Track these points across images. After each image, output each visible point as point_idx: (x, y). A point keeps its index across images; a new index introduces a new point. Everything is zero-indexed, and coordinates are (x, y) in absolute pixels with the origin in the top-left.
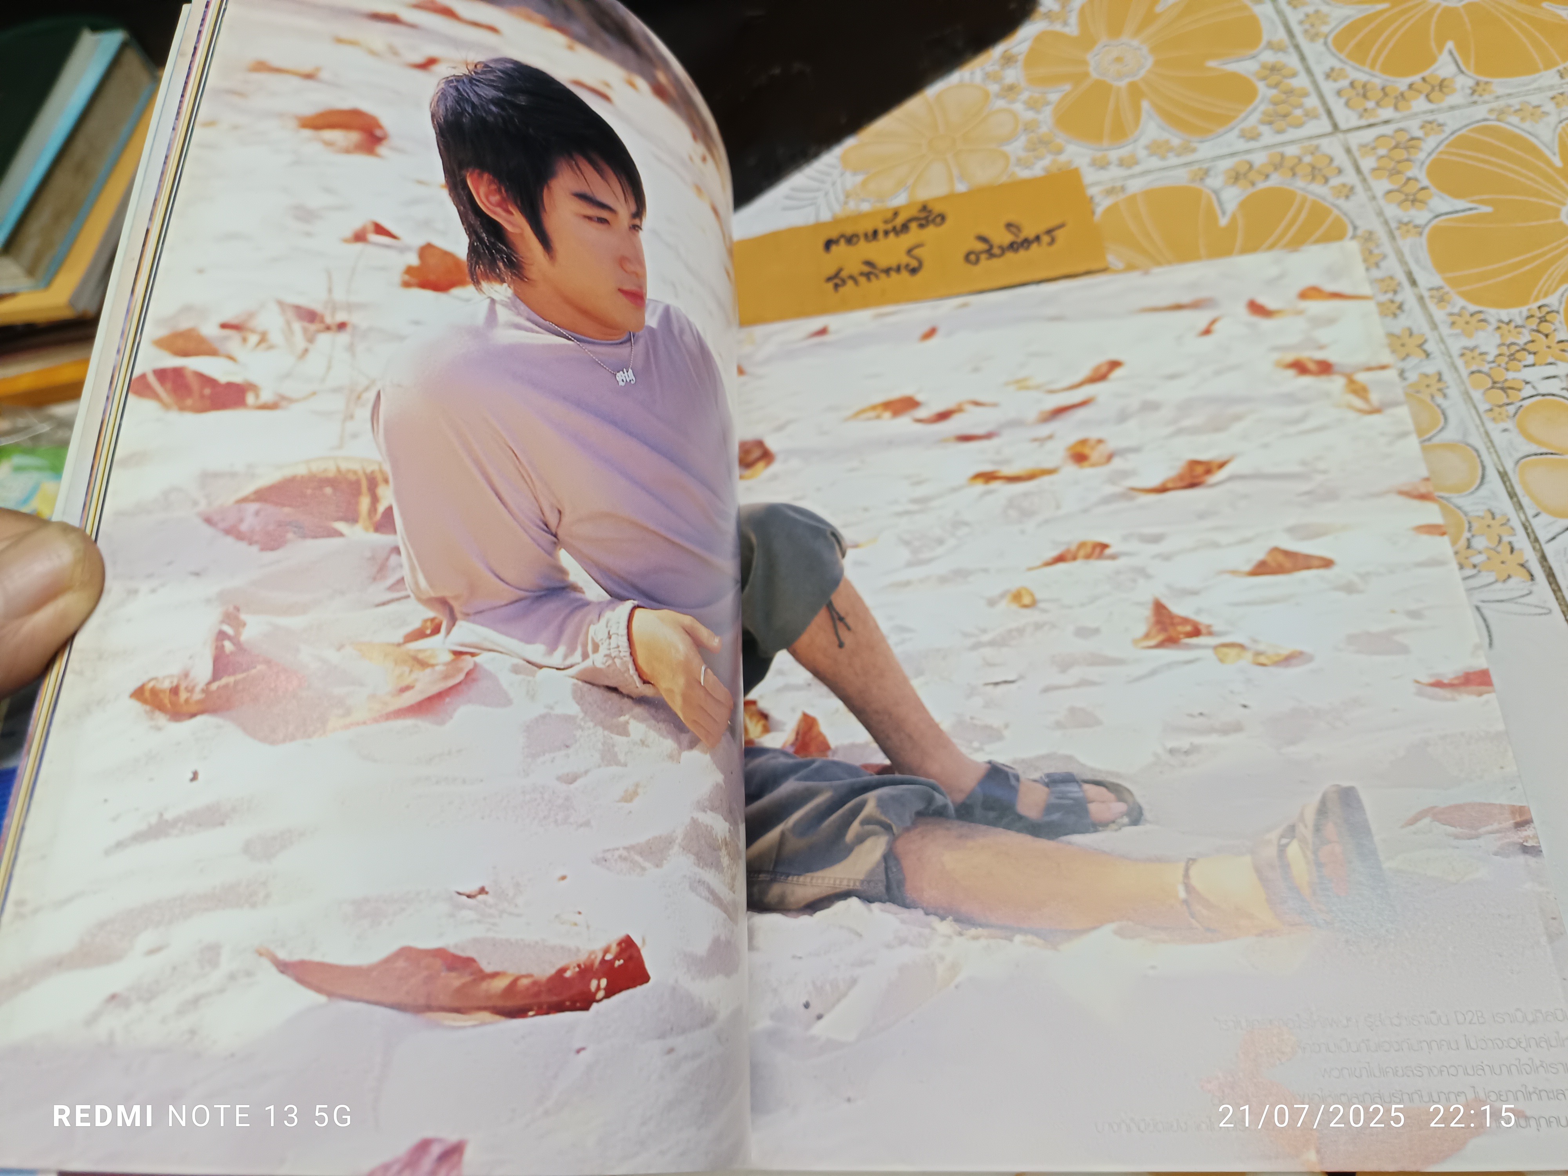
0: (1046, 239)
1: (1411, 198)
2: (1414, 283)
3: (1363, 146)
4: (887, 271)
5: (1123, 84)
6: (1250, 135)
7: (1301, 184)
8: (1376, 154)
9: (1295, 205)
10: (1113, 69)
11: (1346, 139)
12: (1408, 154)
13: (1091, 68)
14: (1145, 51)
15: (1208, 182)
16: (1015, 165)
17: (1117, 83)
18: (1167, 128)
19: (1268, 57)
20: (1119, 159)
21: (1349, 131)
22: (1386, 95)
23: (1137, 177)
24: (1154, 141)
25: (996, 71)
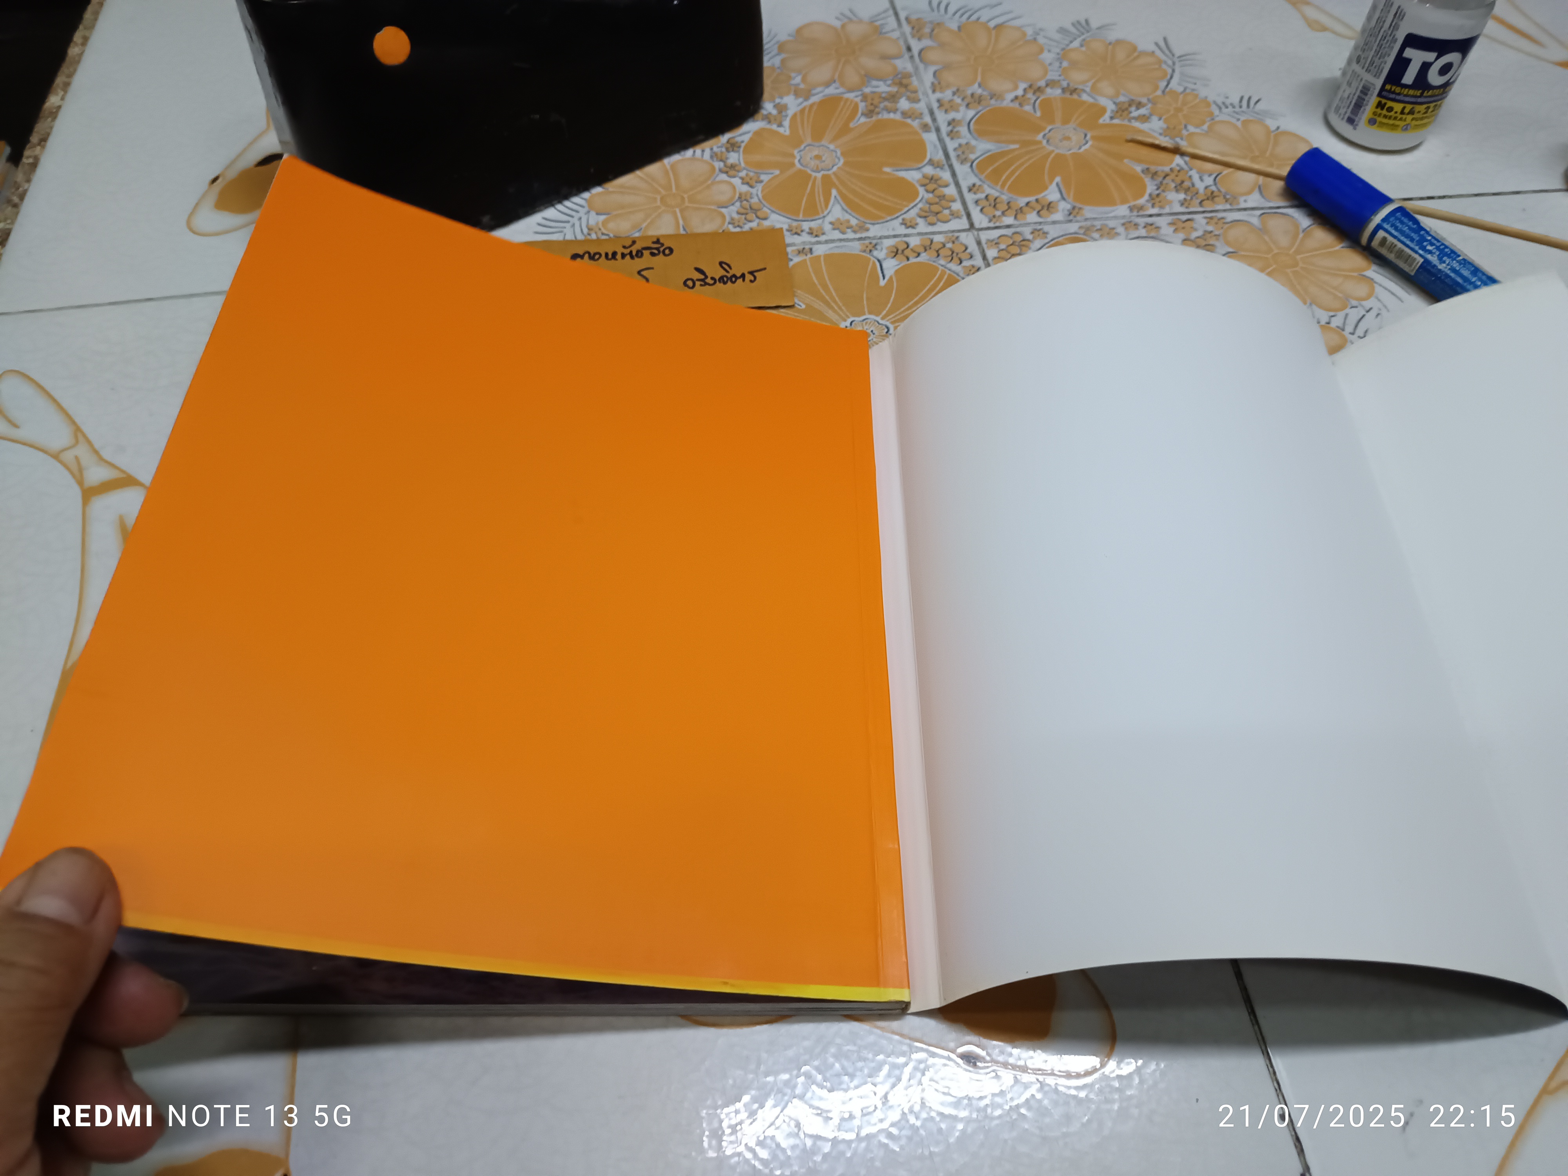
0: (749, 277)
3: (989, 241)
5: (819, 175)
6: (909, 224)
7: (942, 262)
8: (998, 247)
9: (938, 275)
10: (813, 163)
11: (978, 234)
12: (1021, 250)
13: (796, 161)
14: (839, 153)
15: (875, 253)
16: (729, 223)
17: (814, 174)
18: (849, 211)
19: (929, 170)
20: (810, 229)
21: (982, 229)
22: (1009, 208)
23: (823, 244)
24: (838, 219)
25: (722, 152)
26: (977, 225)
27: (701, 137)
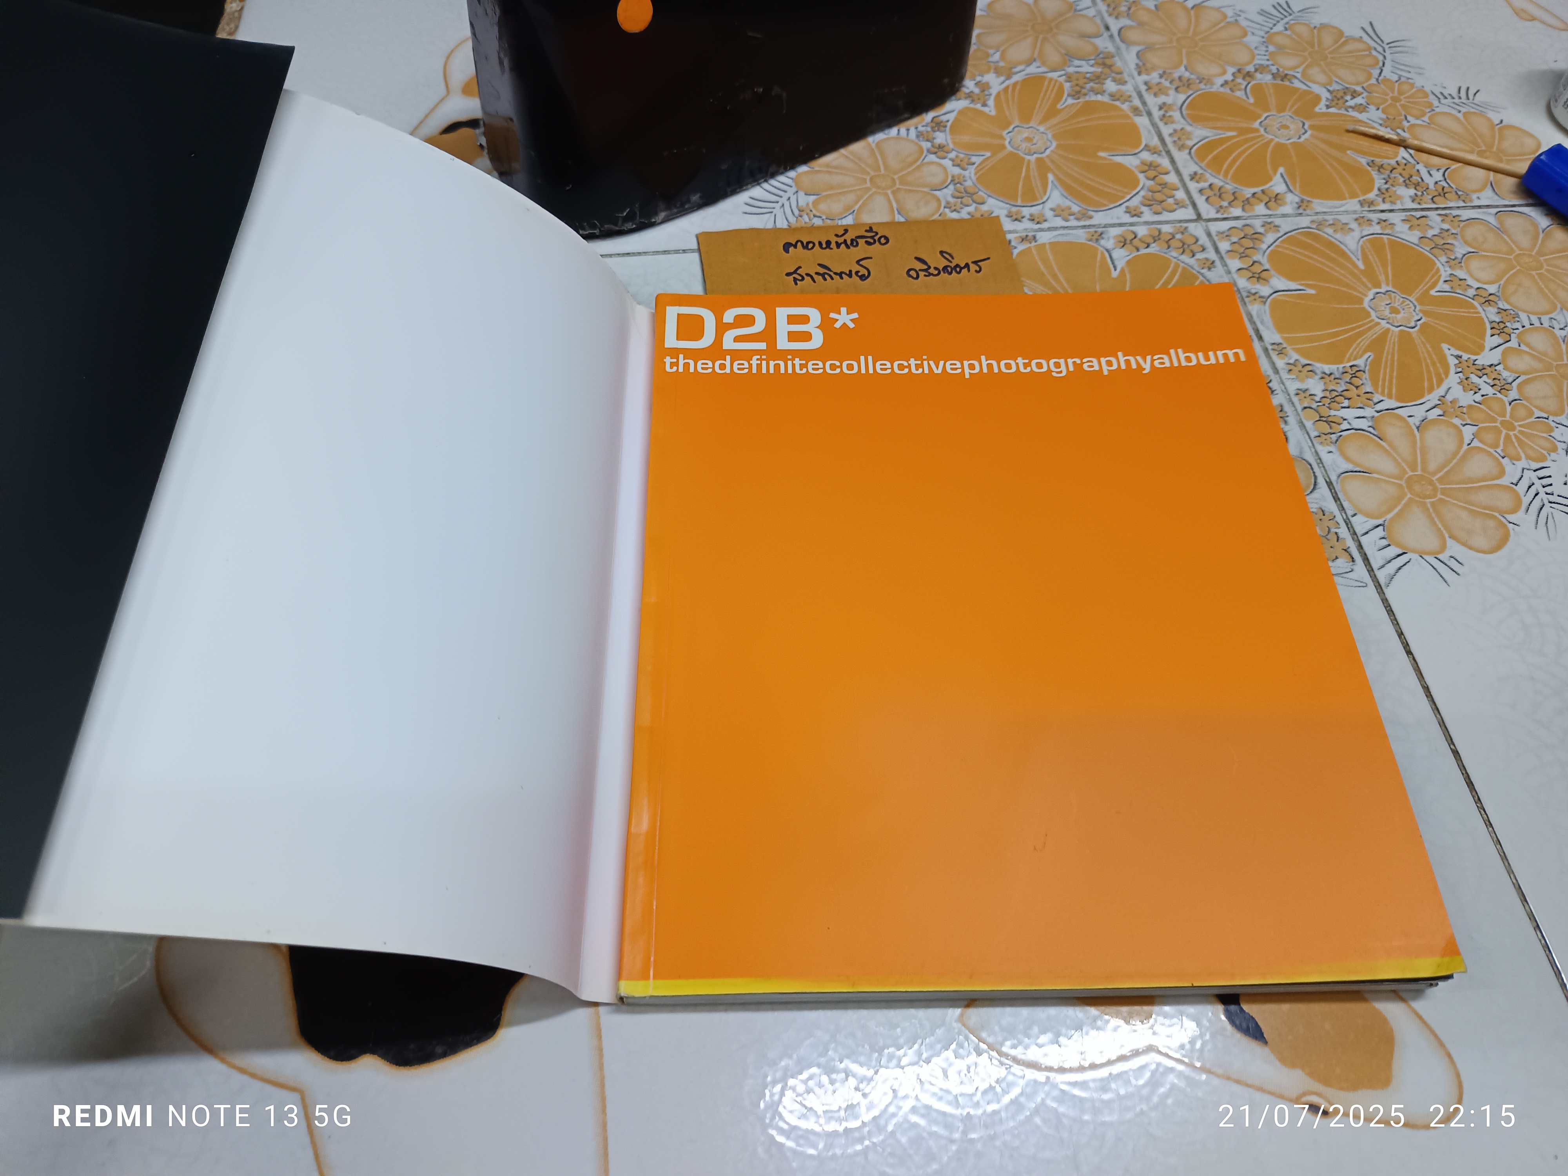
0: (973, 267)
1: (1257, 276)
2: (1260, 338)
3: (1219, 233)
4: (840, 275)
5: (1033, 158)
6: (1134, 213)
7: (1174, 254)
8: (1230, 240)
9: (1171, 269)
10: (1024, 146)
11: (1207, 226)
12: (1254, 243)
13: (1007, 142)
14: (1050, 136)
15: (1102, 242)
16: (945, 207)
17: (1028, 157)
18: (1069, 197)
19: (1146, 156)
20: (1031, 215)
21: (1209, 220)
22: (1235, 198)
23: (1045, 231)
24: (1059, 206)
25: (928, 132)
26: (1205, 216)
27: (906, 116)
